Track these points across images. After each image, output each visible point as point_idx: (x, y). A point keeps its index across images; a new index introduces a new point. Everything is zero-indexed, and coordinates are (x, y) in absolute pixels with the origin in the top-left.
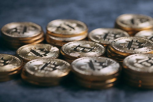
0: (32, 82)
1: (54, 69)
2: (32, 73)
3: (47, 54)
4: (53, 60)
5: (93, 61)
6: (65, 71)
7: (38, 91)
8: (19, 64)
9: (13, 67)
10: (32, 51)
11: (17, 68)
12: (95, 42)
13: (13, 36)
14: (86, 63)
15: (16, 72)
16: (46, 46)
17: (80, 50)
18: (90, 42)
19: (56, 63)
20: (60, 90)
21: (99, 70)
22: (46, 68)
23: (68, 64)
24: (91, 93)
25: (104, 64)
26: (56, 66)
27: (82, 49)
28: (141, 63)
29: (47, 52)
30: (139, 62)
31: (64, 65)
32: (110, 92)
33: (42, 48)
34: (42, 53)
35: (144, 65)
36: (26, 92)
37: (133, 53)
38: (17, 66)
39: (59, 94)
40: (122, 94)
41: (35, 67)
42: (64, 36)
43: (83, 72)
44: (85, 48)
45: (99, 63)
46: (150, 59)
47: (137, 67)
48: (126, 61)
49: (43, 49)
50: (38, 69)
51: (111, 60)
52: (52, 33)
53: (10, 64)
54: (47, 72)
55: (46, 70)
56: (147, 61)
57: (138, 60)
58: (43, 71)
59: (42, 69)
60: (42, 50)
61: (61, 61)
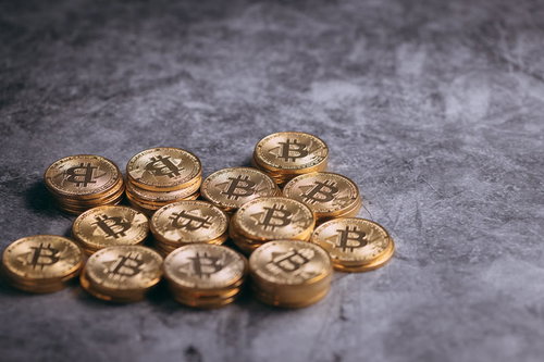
0: (99, 296)
1: (137, 271)
2: (99, 281)
3: (126, 232)
4: (136, 250)
5: (201, 254)
6: (153, 276)
7: (107, 312)
8: (78, 259)
9: (68, 266)
10: (101, 224)
11: (74, 268)
12: (213, 204)
13: (67, 192)
14: (188, 261)
15: (72, 276)
16: (124, 212)
17: (184, 223)
18: (203, 203)
19: (140, 258)
20: (144, 310)
21: (208, 275)
22: (122, 270)
23: (160, 258)
24: (195, 317)
25: (218, 263)
26: (140, 263)
27: (187, 221)
28: (277, 264)
29: (127, 226)
30: (276, 260)
31: (153, 261)
32: (225, 315)
33: (118, 216)
34: (117, 230)
35: (283, 268)
36: (89, 314)
37: (271, 237)
38: (75, 264)
39: (142, 319)
40: (244, 318)
41: (104, 266)
42: (158, 190)
43: (181, 282)
44: (192, 218)
45: (211, 258)
46: (296, 253)
47: (270, 273)
48: (254, 257)
49: (120, 219)
50: (109, 272)
51: (232, 252)
52: (137, 180)
53: (63, 259)
54: (123, 278)
55: (122, 275)
56: (289, 258)
57: (275, 255)
58: (117, 277)
59: (116, 272)
60: (117, 220)
61: (149, 250)
